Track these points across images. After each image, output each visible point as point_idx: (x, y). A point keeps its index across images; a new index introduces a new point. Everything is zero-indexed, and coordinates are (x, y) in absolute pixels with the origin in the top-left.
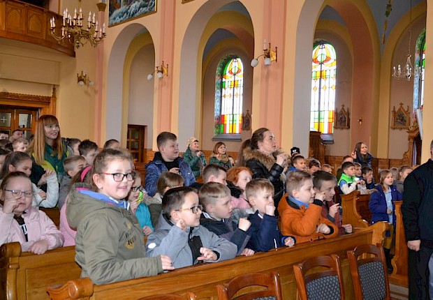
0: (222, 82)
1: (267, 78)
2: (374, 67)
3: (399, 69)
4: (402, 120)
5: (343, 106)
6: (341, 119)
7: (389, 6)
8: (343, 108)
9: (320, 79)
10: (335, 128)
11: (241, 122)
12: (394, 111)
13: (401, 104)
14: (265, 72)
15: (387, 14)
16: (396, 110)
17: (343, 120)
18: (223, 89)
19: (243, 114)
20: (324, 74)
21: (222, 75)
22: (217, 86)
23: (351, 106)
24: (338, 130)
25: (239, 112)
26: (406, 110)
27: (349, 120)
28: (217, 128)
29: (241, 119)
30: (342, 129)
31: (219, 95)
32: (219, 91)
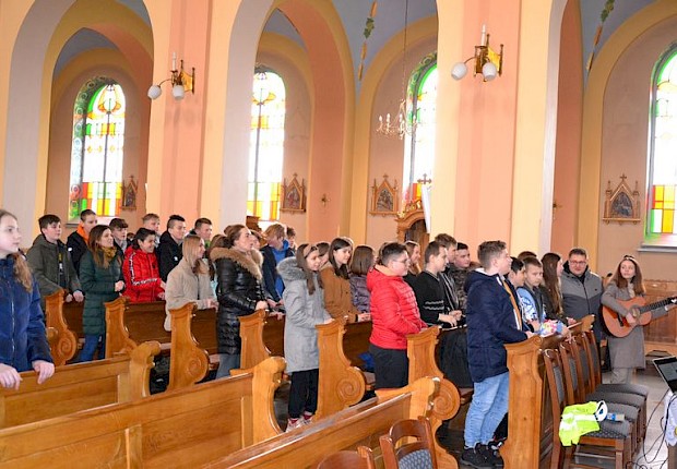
0: (85, 126)
1: (176, 121)
2: (346, 115)
3: (388, 120)
4: (386, 202)
5: (296, 175)
6: (293, 198)
7: (370, 21)
8: (295, 179)
9: (258, 130)
10: (282, 211)
11: (119, 196)
12: (375, 187)
13: (386, 176)
14: (173, 110)
15: (367, 33)
16: (378, 186)
17: (296, 198)
18: (87, 137)
19: (123, 183)
20: (264, 122)
21: (85, 113)
22: (75, 130)
23: (308, 177)
24: (288, 215)
25: (116, 178)
26: (392, 186)
27: (304, 198)
28: (74, 205)
29: (119, 191)
30: (294, 212)
31: (80, 146)
32: (79, 139)
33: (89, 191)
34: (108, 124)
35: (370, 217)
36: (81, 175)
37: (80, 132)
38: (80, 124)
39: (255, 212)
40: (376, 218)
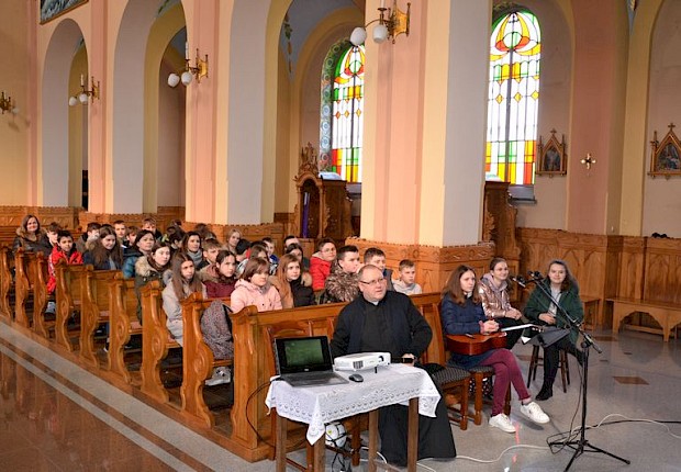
33: (339, 157)
34: (354, 87)
35: (649, 180)
36: (331, 143)
37: (328, 98)
38: (328, 90)
39: (506, 177)
40: (656, 180)
